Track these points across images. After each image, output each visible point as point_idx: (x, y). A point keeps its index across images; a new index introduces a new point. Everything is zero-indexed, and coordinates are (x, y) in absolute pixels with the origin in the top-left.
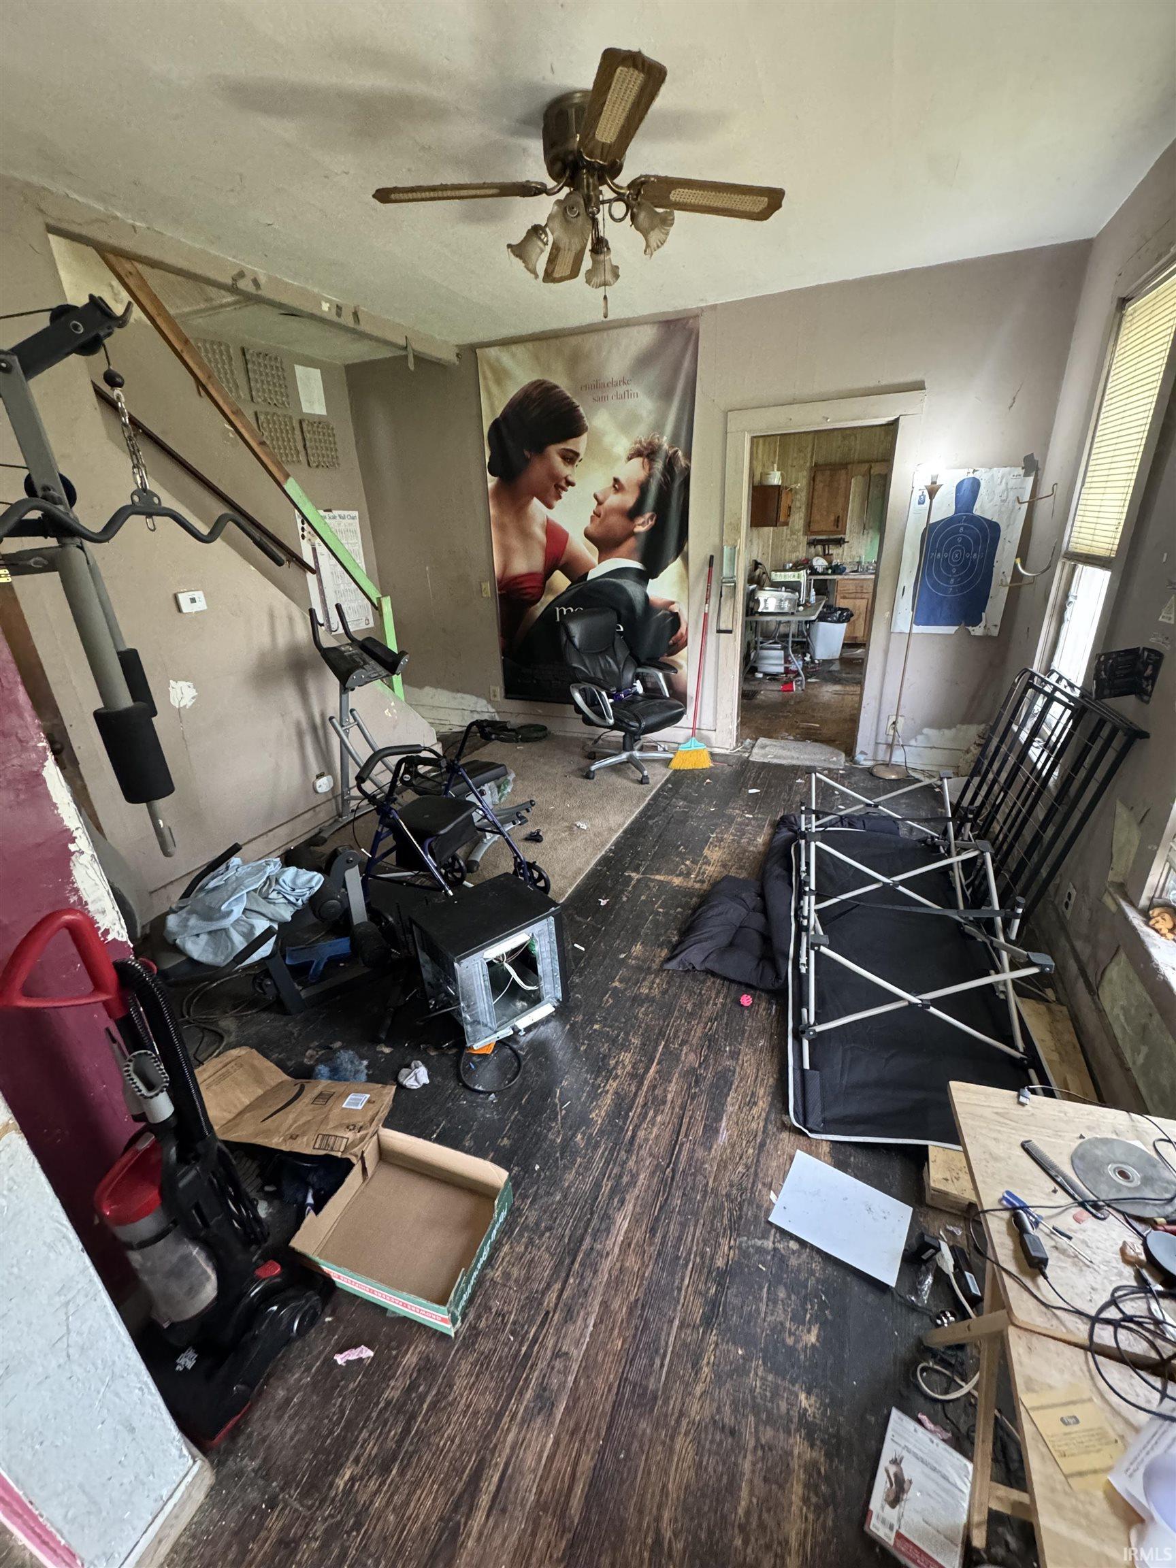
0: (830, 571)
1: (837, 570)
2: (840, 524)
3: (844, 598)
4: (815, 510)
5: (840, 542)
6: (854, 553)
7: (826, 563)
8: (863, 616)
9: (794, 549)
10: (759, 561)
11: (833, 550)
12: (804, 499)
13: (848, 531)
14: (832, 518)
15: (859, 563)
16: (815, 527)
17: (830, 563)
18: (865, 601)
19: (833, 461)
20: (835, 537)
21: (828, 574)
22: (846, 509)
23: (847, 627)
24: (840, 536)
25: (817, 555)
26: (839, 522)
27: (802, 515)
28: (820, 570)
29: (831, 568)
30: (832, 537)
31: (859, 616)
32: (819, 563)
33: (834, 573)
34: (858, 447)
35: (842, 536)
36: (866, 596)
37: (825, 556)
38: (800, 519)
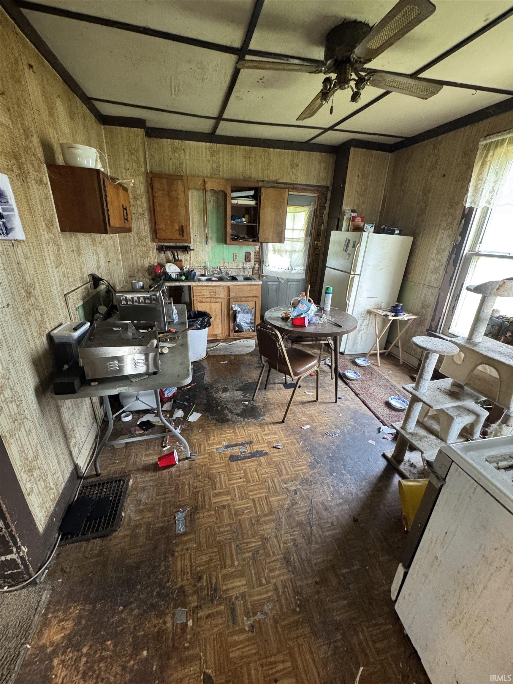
0: (183, 278)
1: (189, 276)
2: (185, 234)
3: (201, 302)
4: (158, 217)
5: (186, 249)
6: (200, 259)
7: (178, 270)
8: (219, 317)
9: (144, 255)
10: (98, 274)
11: (182, 256)
12: (145, 205)
13: (192, 240)
14: (177, 227)
15: (205, 268)
16: (162, 234)
17: (181, 268)
18: (219, 305)
19: (167, 172)
20: (181, 244)
21: (183, 281)
22: (187, 219)
23: (209, 330)
24: (186, 244)
25: (168, 261)
26: (183, 231)
27: (146, 221)
28: (174, 276)
29: (184, 274)
30: (178, 245)
31: (216, 317)
32: (172, 269)
33: (187, 279)
34: (188, 162)
35: (189, 245)
36: (220, 300)
37: (176, 261)
38: (145, 225)
